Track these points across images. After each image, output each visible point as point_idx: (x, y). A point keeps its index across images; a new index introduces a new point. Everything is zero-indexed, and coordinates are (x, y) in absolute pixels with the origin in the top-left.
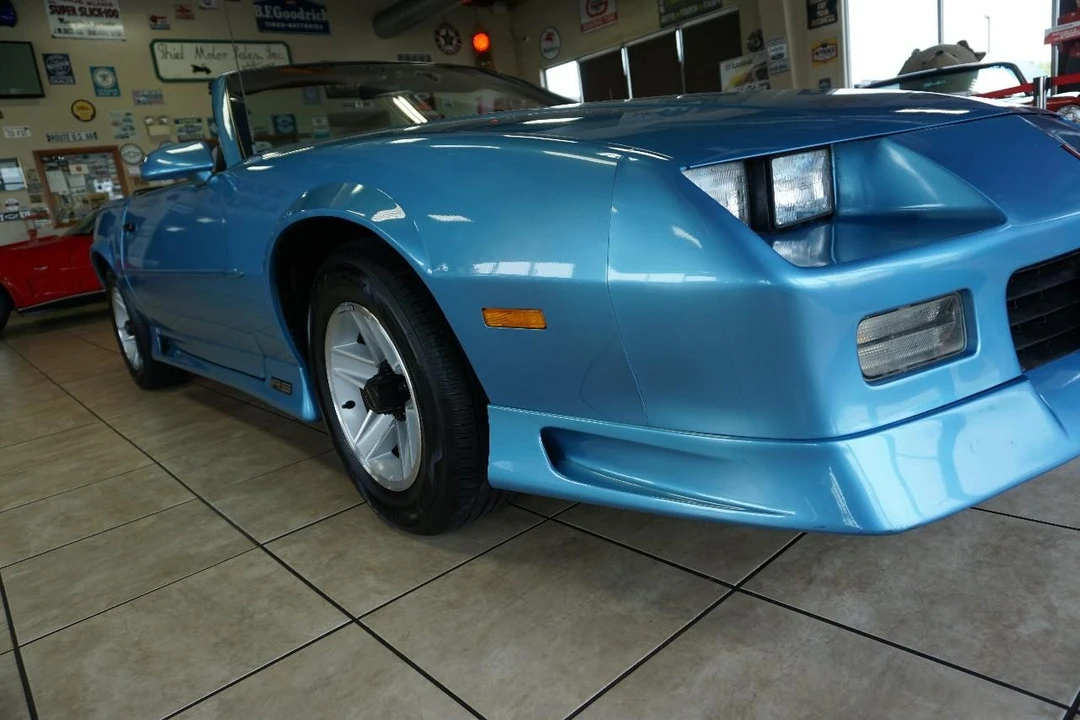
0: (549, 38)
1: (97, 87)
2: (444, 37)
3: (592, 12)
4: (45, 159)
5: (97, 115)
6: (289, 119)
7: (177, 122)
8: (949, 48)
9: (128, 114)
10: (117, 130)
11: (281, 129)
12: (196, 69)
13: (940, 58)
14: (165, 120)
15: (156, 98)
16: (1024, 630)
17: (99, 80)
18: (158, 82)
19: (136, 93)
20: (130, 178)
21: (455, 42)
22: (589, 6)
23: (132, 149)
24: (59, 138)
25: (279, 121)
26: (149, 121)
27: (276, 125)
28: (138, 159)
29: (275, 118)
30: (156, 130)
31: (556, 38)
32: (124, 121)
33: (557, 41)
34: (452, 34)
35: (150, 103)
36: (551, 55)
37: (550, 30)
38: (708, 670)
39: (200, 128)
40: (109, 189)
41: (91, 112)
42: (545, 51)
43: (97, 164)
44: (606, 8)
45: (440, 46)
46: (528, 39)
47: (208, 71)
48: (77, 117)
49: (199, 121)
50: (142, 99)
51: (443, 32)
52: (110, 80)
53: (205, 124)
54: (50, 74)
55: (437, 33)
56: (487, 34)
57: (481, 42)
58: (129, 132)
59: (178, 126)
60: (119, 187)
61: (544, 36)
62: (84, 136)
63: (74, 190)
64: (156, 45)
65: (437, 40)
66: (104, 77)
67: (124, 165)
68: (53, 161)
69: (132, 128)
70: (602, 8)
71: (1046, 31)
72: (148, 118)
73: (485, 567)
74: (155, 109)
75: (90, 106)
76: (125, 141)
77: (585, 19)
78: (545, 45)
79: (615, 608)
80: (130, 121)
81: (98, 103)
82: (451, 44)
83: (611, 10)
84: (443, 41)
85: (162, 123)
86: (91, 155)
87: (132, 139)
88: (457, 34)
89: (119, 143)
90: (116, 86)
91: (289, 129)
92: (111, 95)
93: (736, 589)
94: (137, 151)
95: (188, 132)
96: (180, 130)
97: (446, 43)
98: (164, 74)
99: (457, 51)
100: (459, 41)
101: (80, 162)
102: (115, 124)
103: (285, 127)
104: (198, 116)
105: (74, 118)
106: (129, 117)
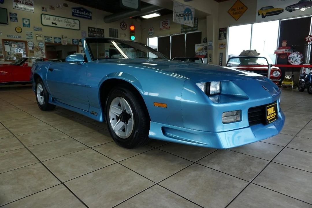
0: (151, 30)
1: (24, 24)
2: (122, 25)
3: (163, 25)
4: (5, 41)
5: (22, 32)
6: (77, 41)
7: (45, 37)
8: (252, 51)
9: (31, 33)
10: (28, 37)
11: (74, 43)
12: (53, 23)
13: (249, 53)
14: (42, 36)
15: (40, 30)
16: (245, 172)
17: (25, 22)
18: (42, 25)
19: (34, 27)
20: (29, 50)
21: (125, 27)
22: (163, 23)
23: (31, 42)
24: (10, 36)
25: (74, 41)
26: (37, 36)
27: (73, 42)
28: (32, 45)
29: (73, 40)
30: (39, 38)
31: (153, 30)
32: (30, 34)
33: (153, 31)
34: (125, 25)
35: (38, 31)
36: (151, 34)
37: (151, 28)
39: (51, 40)
40: (22, 53)
41: (21, 31)
42: (149, 33)
43: (20, 45)
44: (167, 25)
45: (121, 27)
46: (145, 29)
47: (56, 24)
48: (17, 32)
49: (51, 37)
50: (36, 29)
51: (122, 24)
52: (28, 22)
53: (53, 39)
54: (11, 18)
55: (121, 24)
56: (134, 26)
57: (132, 28)
58: (31, 38)
59: (45, 38)
60: (25, 52)
61: (150, 29)
62: (17, 37)
63: (12, 51)
64: (43, 15)
65: (121, 26)
66: (26, 22)
67: (28, 46)
68: (7, 42)
69: (32, 37)
70: (166, 25)
71: (275, 51)
72: (37, 35)
73: (143, 155)
74: (39, 33)
75: (21, 29)
76: (29, 40)
77: (161, 27)
78: (150, 31)
80: (32, 35)
81: (23, 28)
82: (124, 27)
83: (168, 26)
84: (122, 26)
85: (41, 37)
86: (19, 42)
87: (31, 40)
88: (126, 25)
89: (28, 40)
90: (29, 24)
91: (76, 44)
92: (27, 27)
93: (195, 163)
94: (32, 43)
95: (48, 40)
96: (46, 39)
97: (123, 27)
98: (43, 23)
99: (126, 29)
100: (126, 27)
101: (15, 44)
102: (27, 35)
103: (76, 43)
105: (16, 32)
106: (32, 34)
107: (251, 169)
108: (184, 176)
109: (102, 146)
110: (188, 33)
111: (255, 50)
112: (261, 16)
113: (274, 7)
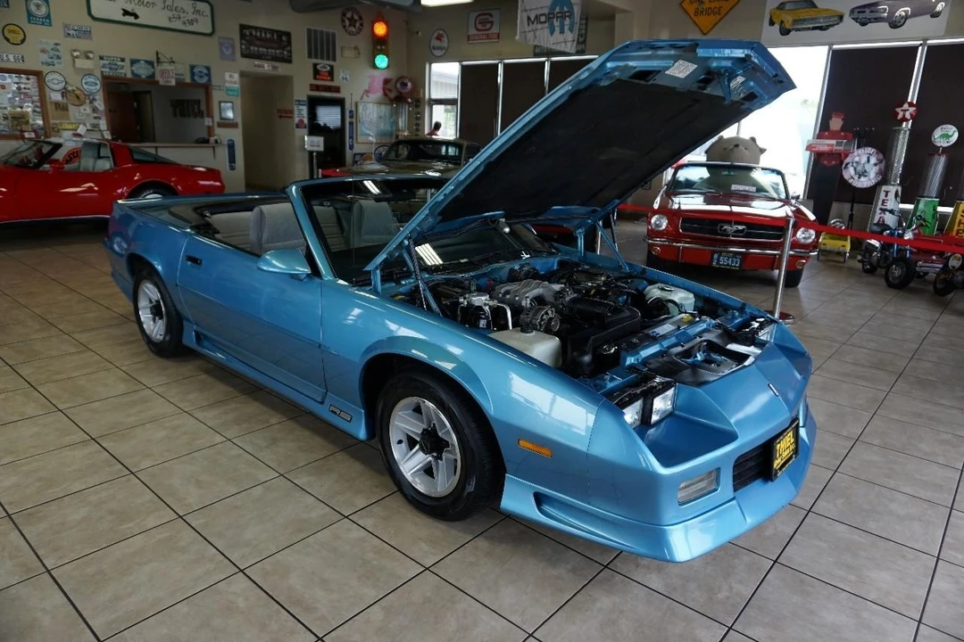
0: (439, 38)
1: (30, 15)
2: (349, 19)
3: (479, 27)
5: (27, 40)
6: (205, 71)
7: (101, 58)
8: (743, 141)
9: (56, 44)
10: (44, 57)
11: (196, 78)
12: (126, 13)
13: (736, 149)
14: (91, 55)
15: (85, 34)
16: (720, 596)
17: (33, 8)
18: (89, 18)
19: (66, 26)
20: (51, 102)
21: (358, 25)
22: (477, 22)
23: (56, 76)
25: (196, 70)
26: (75, 54)
27: (193, 74)
28: (61, 86)
29: (192, 67)
30: (81, 63)
31: (445, 39)
32: (52, 50)
33: (445, 44)
34: (356, 17)
35: (78, 37)
36: (438, 53)
37: (441, 32)
38: (598, 605)
39: (122, 67)
40: (29, 110)
41: (22, 37)
42: (434, 48)
44: (491, 28)
45: (344, 27)
46: (420, 33)
47: (136, 17)
48: (8, 40)
49: (123, 60)
50: (71, 32)
51: (349, 15)
52: (44, 10)
53: (127, 63)
55: (344, 15)
56: (387, 23)
57: (380, 29)
58: (56, 61)
59: (102, 62)
60: (38, 110)
61: (436, 35)
62: (11, 58)
65: (343, 21)
66: (38, 6)
67: (47, 90)
69: (59, 57)
70: (488, 26)
71: (809, 141)
72: (75, 51)
74: (83, 44)
75: (21, 32)
76: (51, 68)
77: (473, 31)
78: (435, 43)
79: (553, 572)
80: (58, 50)
81: (28, 27)
82: (355, 26)
83: (495, 30)
84: (347, 23)
85: (88, 58)
86: (21, 76)
87: (57, 67)
88: (361, 18)
89: (45, 69)
90: (48, 16)
91: (204, 80)
92: (43, 24)
93: (606, 567)
94: (61, 78)
95: (110, 69)
96: (104, 66)
97: (350, 25)
98: (93, 12)
99: (358, 33)
100: (361, 25)
102: (43, 51)
103: (201, 77)
104: (123, 56)
105: (5, 41)
106: (58, 47)
107: (731, 588)
108: (587, 610)
109: (375, 509)
110: (554, 59)
111: (753, 139)
112: (777, 27)
113: (817, 4)
